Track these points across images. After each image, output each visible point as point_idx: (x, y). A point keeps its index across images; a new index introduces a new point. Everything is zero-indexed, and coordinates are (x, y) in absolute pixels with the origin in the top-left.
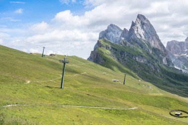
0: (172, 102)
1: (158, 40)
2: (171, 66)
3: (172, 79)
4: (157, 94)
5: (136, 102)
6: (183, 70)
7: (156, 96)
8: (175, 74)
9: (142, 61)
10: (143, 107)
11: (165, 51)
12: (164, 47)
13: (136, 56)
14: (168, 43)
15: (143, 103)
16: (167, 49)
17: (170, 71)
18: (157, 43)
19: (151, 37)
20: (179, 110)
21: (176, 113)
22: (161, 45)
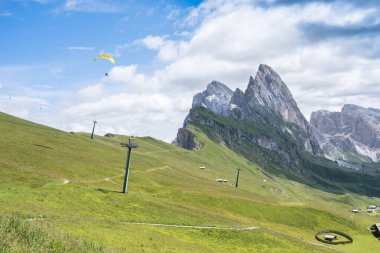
0: (319, 218)
1: (296, 109)
2: (319, 154)
3: (321, 178)
4: (293, 204)
5: (256, 218)
6: (339, 162)
7: (292, 208)
8: (327, 169)
9: (268, 147)
10: (269, 226)
11: (308, 127)
12: (305, 121)
13: (257, 137)
14: (313, 114)
15: (269, 220)
16: (311, 125)
17: (318, 162)
18: (294, 114)
19: (283, 104)
20: (331, 232)
21: (328, 236)
22: (301, 117)
